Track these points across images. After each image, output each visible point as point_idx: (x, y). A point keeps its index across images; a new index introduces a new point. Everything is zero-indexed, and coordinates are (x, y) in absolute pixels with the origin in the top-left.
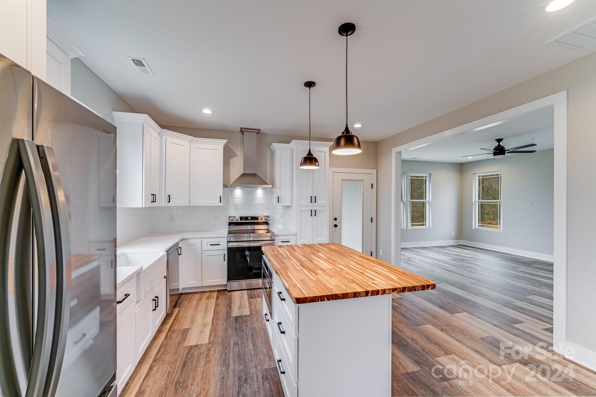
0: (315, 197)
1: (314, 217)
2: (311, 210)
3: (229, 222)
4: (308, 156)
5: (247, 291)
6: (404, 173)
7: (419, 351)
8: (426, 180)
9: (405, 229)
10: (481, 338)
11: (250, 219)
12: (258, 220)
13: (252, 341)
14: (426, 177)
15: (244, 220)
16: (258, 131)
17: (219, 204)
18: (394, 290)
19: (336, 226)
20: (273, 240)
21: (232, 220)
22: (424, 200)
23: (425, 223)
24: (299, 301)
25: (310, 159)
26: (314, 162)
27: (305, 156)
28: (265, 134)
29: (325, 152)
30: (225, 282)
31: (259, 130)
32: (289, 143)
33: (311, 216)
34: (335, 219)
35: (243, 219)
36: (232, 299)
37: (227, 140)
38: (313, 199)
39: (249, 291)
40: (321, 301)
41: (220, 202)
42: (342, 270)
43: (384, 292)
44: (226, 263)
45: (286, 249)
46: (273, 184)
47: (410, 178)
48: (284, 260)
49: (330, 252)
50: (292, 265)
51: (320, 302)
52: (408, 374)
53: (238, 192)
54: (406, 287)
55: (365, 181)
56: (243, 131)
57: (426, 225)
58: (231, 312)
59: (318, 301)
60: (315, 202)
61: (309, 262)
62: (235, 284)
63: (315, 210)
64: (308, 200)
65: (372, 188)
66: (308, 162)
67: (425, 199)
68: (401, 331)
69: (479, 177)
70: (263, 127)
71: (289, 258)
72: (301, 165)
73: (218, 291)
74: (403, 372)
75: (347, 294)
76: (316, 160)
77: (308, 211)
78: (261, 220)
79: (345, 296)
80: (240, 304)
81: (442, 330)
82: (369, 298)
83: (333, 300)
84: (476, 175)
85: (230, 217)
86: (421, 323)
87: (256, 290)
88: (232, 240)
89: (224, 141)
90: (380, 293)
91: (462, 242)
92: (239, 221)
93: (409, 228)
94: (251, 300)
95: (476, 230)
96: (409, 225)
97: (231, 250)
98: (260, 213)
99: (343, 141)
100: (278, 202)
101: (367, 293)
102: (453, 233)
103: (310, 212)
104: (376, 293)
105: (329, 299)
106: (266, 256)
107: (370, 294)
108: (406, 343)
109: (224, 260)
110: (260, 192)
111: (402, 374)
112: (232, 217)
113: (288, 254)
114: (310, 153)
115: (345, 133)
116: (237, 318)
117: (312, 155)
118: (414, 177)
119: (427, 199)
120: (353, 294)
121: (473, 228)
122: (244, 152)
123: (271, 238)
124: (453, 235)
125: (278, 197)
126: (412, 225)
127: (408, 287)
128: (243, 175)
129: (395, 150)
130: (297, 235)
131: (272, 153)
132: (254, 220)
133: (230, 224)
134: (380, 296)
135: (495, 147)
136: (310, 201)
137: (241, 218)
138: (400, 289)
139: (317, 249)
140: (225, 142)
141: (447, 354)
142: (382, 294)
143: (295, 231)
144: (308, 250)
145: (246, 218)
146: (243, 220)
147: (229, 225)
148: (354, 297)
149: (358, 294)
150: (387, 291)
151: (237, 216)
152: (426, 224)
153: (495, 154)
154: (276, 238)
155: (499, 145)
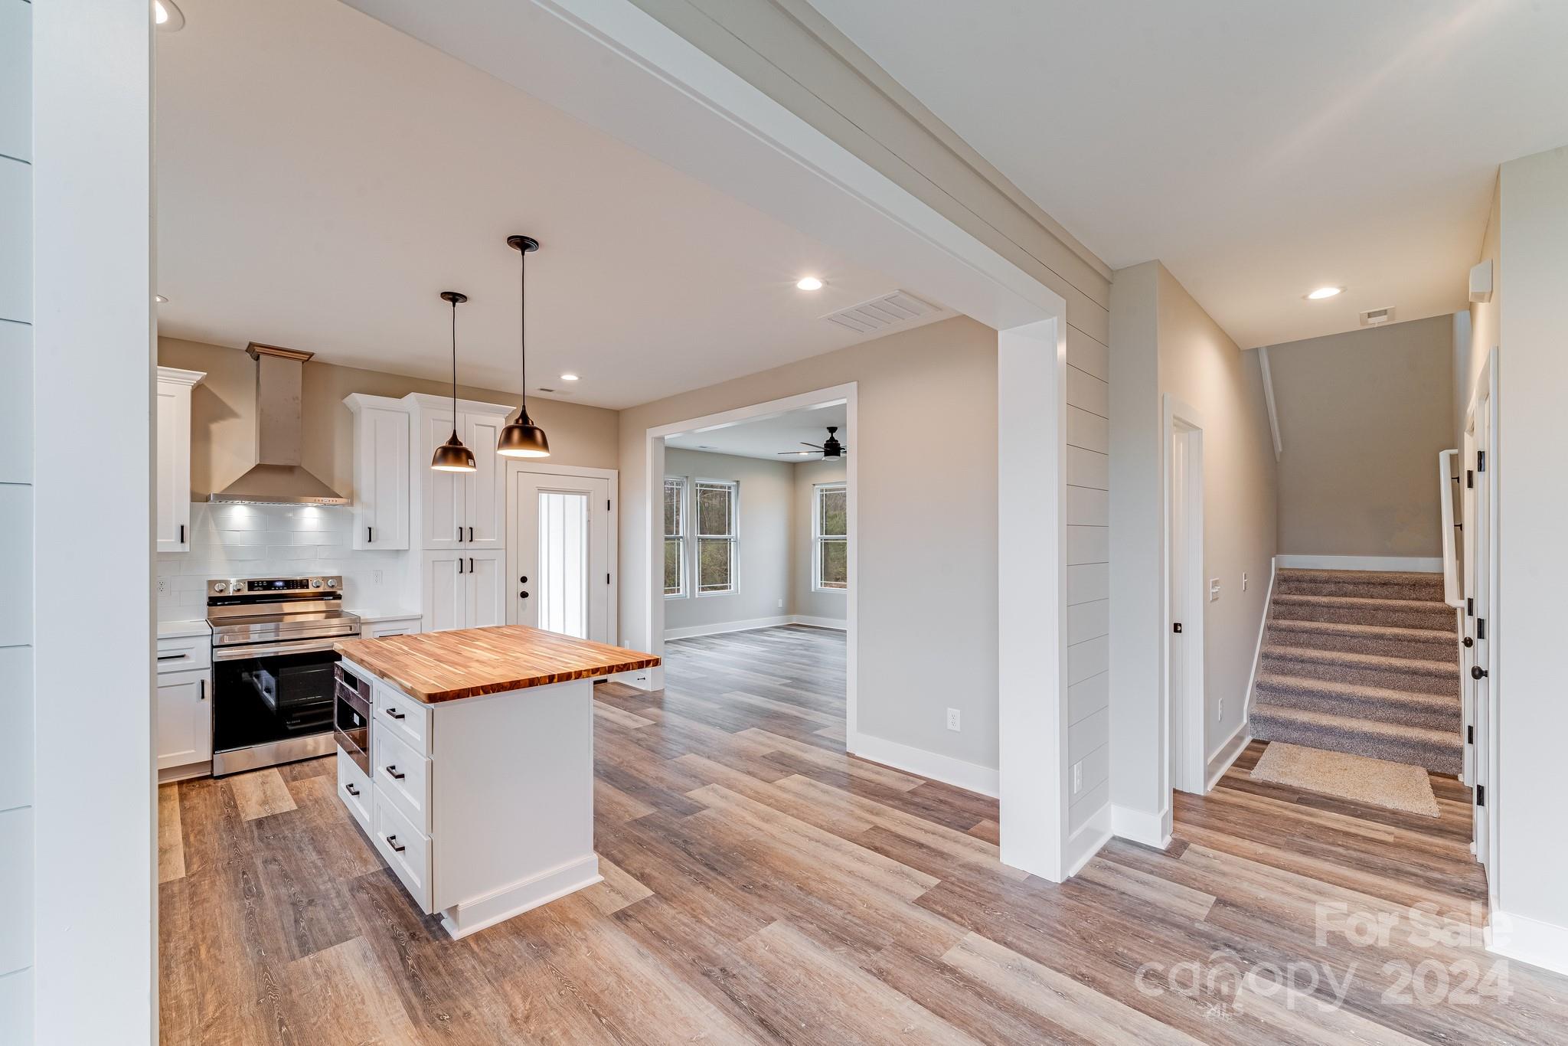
0: (471, 529)
1: (468, 575)
2: (461, 560)
3: (210, 598)
4: (451, 446)
5: (280, 768)
6: (687, 477)
7: (662, 791)
8: (729, 493)
9: (688, 597)
10: (764, 757)
11: (283, 587)
12: (308, 588)
13: (315, 848)
14: (729, 488)
15: (261, 589)
16: (307, 359)
17: (179, 548)
18: (595, 671)
19: (524, 595)
20: (357, 634)
21: (221, 591)
22: (726, 536)
23: (728, 584)
24: (433, 698)
25: (455, 451)
26: (464, 457)
27: (444, 444)
28: (326, 366)
29: (494, 427)
30: (205, 755)
31: (311, 355)
32: (400, 397)
33: (461, 572)
34: (524, 580)
35: (258, 586)
36: (235, 791)
37: (206, 374)
38: (466, 534)
39: (287, 769)
40: (473, 695)
41: (182, 541)
42: (518, 658)
43: (579, 675)
44: (207, 704)
45: (400, 641)
46: (352, 497)
47: (699, 488)
48: (397, 658)
49: (501, 638)
50: (417, 662)
51: (471, 698)
52: (636, 820)
53: (240, 516)
54: (613, 666)
55: (592, 493)
56: (255, 351)
57: (730, 588)
58: (238, 815)
59: (468, 696)
60: (471, 540)
61: (454, 655)
62: (237, 757)
63: (472, 560)
64: (453, 537)
65: (609, 509)
66: (450, 456)
67: (729, 533)
68: (640, 772)
69: (822, 491)
70: (323, 350)
71: (408, 654)
72: (435, 462)
73: (180, 783)
74: (627, 819)
75: (519, 681)
76: (469, 456)
77: (454, 561)
78: (318, 587)
79: (514, 685)
80: (263, 796)
81: (709, 758)
82: (556, 687)
83: (493, 692)
84: (816, 487)
85: (211, 584)
86: (677, 754)
87: (305, 764)
88: (227, 642)
89: (198, 376)
90: (573, 677)
91: (795, 619)
92: (246, 592)
93: (697, 596)
94: (297, 783)
95: (816, 593)
96: (697, 590)
97: (222, 670)
98: (315, 570)
99: (516, 435)
100: (370, 541)
101: (551, 679)
102: (780, 601)
103: (457, 564)
104: (566, 677)
105: (486, 692)
106: (350, 657)
107: (556, 680)
108: (644, 785)
109: (203, 697)
110: (310, 517)
111: (627, 823)
112: (220, 581)
113: (406, 648)
114: (454, 439)
115: (520, 422)
116: (260, 823)
117: (461, 444)
118: (707, 486)
119: (733, 534)
120: (527, 681)
121: (813, 590)
122: (262, 410)
123: (351, 629)
124: (780, 605)
125: (370, 529)
126: (703, 589)
127: (618, 666)
128: (259, 468)
129: (652, 433)
130: (423, 620)
131: (351, 417)
132: (293, 588)
133: (213, 601)
134: (572, 682)
135: (827, 441)
136: (456, 537)
137: (252, 585)
138: (604, 669)
139: (472, 636)
140: (199, 378)
141: (704, 785)
142: (576, 678)
143: (417, 611)
144: (452, 640)
145: (270, 585)
146: (258, 590)
147: (209, 605)
148: (530, 686)
149: (536, 681)
150: (584, 673)
151: (233, 580)
152: (730, 586)
153: (827, 454)
154: (364, 630)
155: (832, 438)
